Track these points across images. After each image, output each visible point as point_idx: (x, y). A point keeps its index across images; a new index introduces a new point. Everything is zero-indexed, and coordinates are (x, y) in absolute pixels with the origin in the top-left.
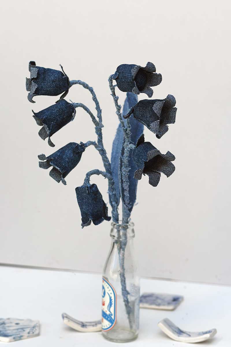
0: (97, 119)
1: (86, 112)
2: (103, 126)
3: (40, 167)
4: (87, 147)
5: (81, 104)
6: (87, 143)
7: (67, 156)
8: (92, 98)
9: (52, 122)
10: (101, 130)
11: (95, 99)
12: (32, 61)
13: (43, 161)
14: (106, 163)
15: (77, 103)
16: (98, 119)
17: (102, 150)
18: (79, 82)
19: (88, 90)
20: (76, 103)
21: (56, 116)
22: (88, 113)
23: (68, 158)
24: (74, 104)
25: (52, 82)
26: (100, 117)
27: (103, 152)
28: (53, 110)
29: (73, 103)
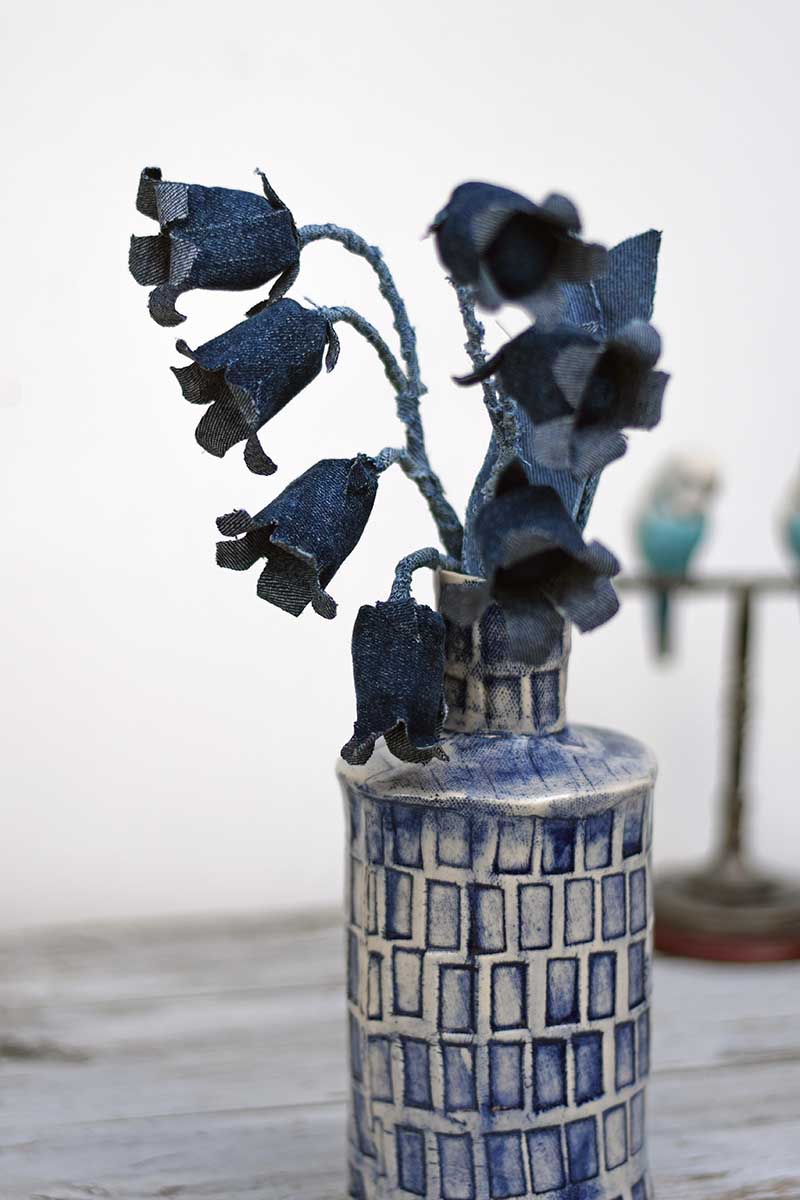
0: (402, 364)
1: (363, 339)
2: (425, 390)
3: (219, 563)
4: (384, 469)
5: (348, 308)
6: (381, 454)
7: (325, 506)
8: (378, 286)
9: (258, 378)
10: (417, 403)
11: (388, 290)
12: (150, 166)
13: (233, 539)
14: (450, 526)
15: (334, 308)
16: (404, 362)
17: (430, 478)
18: (330, 232)
19: (362, 260)
20: (329, 307)
21: (273, 357)
22: (370, 344)
23: (330, 515)
24: (324, 310)
25: (244, 232)
26: (410, 356)
27: (431, 487)
28: (256, 334)
29: (320, 309)
